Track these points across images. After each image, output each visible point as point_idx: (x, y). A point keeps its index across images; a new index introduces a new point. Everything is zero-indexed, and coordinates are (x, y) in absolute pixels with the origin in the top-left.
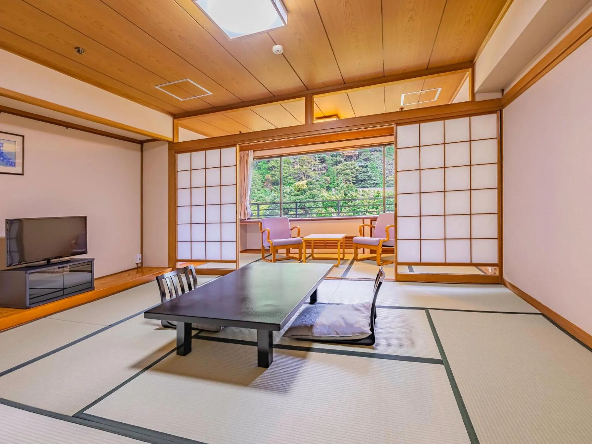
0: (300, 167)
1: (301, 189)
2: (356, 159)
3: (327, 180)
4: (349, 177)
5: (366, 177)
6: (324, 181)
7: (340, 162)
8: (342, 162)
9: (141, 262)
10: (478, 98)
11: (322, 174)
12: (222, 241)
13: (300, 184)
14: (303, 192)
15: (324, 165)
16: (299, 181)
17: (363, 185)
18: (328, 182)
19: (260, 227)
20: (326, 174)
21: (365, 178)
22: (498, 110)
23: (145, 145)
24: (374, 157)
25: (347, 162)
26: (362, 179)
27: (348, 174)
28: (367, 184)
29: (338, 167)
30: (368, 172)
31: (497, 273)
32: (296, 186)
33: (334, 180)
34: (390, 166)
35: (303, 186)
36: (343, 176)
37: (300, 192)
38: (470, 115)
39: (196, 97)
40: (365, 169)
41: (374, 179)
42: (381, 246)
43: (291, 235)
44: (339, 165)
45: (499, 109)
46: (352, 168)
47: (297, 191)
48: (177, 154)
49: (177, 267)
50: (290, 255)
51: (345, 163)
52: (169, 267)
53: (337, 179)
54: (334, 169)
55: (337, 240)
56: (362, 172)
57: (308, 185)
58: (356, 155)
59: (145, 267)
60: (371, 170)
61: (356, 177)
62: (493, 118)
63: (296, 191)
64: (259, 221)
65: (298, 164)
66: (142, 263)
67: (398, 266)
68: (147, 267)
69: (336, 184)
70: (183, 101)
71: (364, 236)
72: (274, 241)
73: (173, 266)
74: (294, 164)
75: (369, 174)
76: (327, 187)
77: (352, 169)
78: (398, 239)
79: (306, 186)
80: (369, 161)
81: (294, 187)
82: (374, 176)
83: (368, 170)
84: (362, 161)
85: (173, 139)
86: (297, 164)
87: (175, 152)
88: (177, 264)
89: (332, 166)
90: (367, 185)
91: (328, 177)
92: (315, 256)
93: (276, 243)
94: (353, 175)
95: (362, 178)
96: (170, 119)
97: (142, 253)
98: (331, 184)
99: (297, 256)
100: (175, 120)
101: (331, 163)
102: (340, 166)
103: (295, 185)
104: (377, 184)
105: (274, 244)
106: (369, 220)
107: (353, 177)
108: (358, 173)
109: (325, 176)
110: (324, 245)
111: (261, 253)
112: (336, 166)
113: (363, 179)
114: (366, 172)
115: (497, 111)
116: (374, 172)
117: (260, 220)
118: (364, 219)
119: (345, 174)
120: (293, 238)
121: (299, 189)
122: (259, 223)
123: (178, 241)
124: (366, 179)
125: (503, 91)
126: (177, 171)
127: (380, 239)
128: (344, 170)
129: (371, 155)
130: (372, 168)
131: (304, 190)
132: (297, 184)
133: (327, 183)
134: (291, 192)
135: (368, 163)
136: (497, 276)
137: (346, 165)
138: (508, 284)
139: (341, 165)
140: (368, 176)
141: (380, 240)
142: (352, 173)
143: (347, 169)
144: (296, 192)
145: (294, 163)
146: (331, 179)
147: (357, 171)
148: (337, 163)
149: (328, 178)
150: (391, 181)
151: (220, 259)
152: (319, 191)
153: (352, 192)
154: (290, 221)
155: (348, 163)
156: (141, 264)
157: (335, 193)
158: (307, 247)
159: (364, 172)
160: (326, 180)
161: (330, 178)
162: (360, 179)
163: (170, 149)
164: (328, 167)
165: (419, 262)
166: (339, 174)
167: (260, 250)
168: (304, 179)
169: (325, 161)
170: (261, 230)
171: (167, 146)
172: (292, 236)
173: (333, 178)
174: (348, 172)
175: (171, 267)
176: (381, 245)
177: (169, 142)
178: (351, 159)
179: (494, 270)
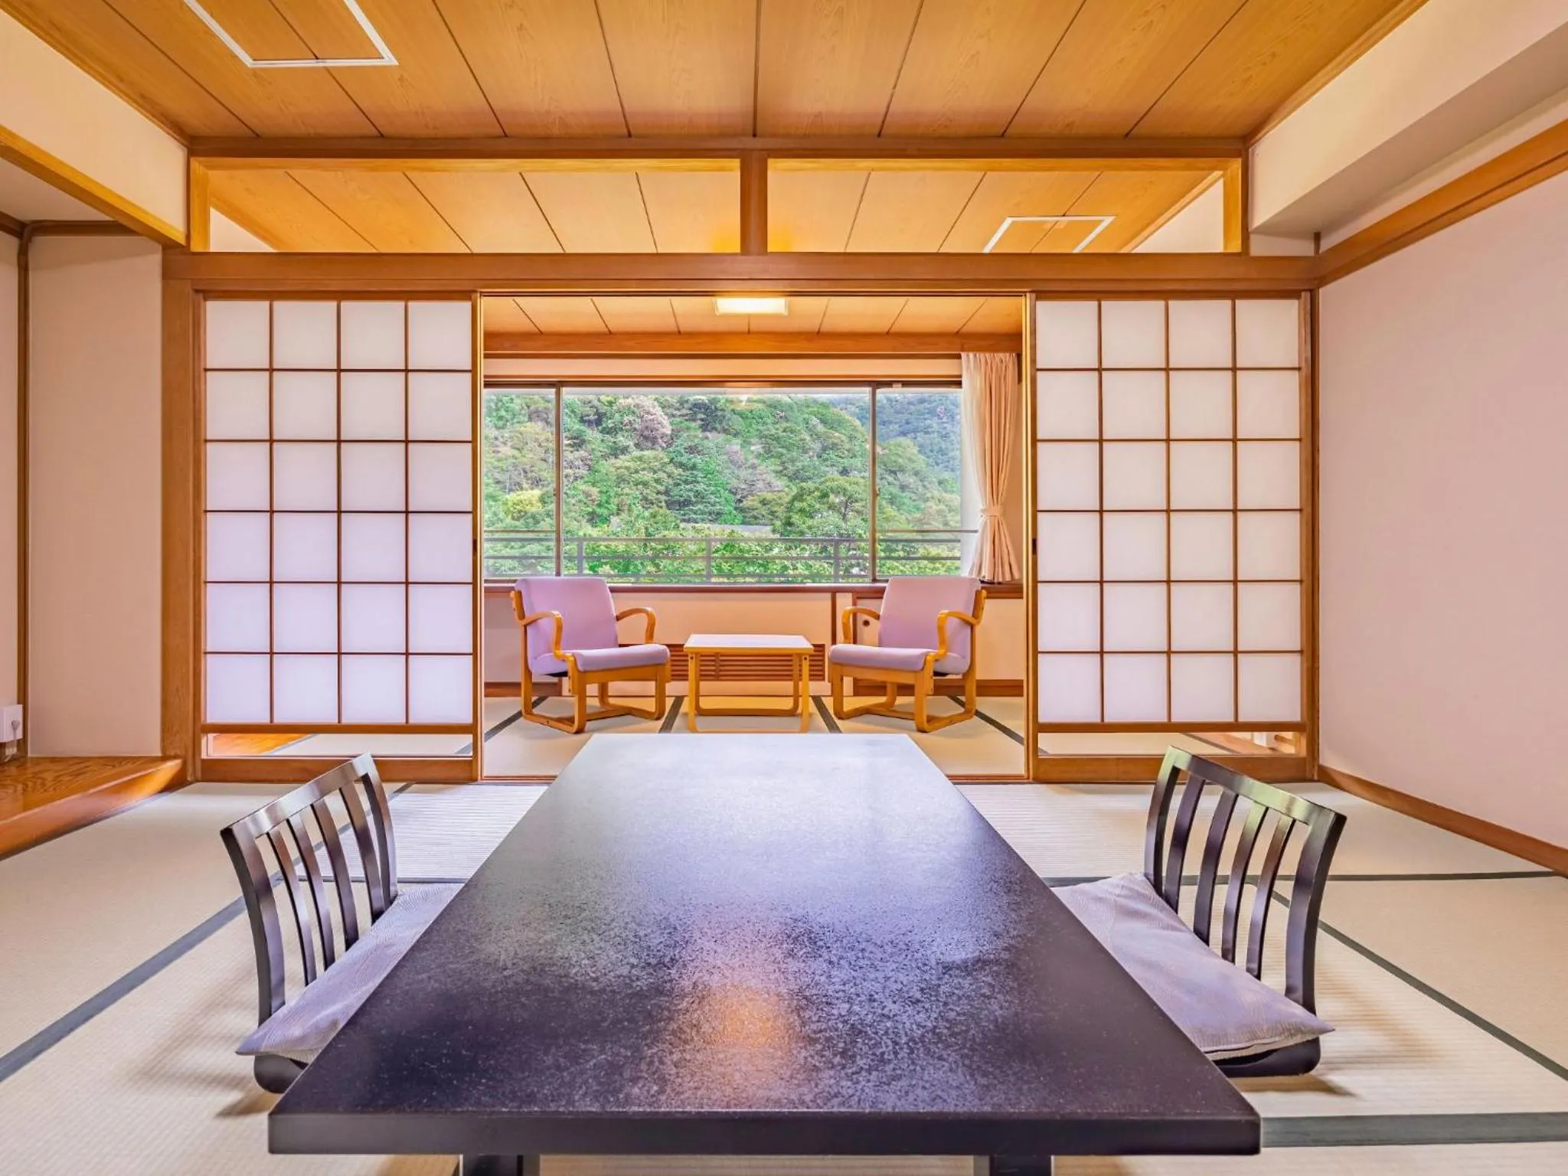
0: (516, 453)
1: (526, 513)
2: (664, 445)
3: (591, 496)
4: (648, 491)
5: (691, 494)
6: (581, 497)
7: (624, 450)
8: (630, 450)
9: (20, 736)
10: (1259, 247)
11: (576, 479)
12: (410, 651)
13: (522, 497)
14: (530, 520)
15: (582, 453)
16: (511, 490)
17: (684, 515)
18: (593, 501)
19: (514, 605)
20: (586, 479)
21: (689, 496)
22: (1305, 290)
23: (42, 245)
24: (711, 444)
25: (642, 450)
26: (682, 499)
27: (645, 484)
28: (695, 513)
29: (619, 463)
30: (698, 482)
31: (1303, 753)
32: (510, 504)
33: (610, 497)
34: (750, 471)
35: (532, 505)
36: (634, 488)
37: (522, 521)
38: (1233, 295)
39: (320, 64)
40: (688, 473)
41: (712, 500)
42: (932, 674)
43: (616, 638)
44: (621, 457)
45: (1306, 288)
46: (655, 468)
47: (513, 518)
48: (206, 299)
49: (204, 756)
50: (612, 701)
51: (637, 453)
52: (165, 758)
53: (617, 495)
54: (608, 466)
55: (790, 655)
56: (680, 480)
57: (545, 503)
58: (667, 436)
59: (38, 761)
60: (705, 477)
61: (667, 493)
62: (1286, 314)
63: (510, 517)
64: (512, 588)
65: (509, 444)
66: (22, 744)
67: (1039, 734)
68: (53, 760)
69: (616, 507)
70: (255, 73)
71: (855, 642)
72: (581, 655)
73: (186, 751)
74: (497, 443)
75: (700, 487)
76: (589, 514)
77: (655, 472)
78: (1039, 650)
79: (540, 504)
80: (698, 452)
81: (505, 508)
82: (711, 494)
83: (696, 476)
84: (683, 451)
85: (188, 237)
86: (505, 443)
87: (197, 291)
88: (204, 741)
89: (605, 457)
90: (694, 516)
91: (594, 485)
92: (706, 703)
93: (588, 660)
94: (661, 488)
95: (681, 496)
96: (173, 153)
97: (23, 698)
98: (600, 505)
99: (650, 705)
100: (195, 163)
101: (601, 449)
102: (623, 461)
103: (507, 500)
104: (718, 514)
105: (583, 665)
106: (850, 595)
107: (658, 493)
108: (671, 481)
109: (585, 482)
110: (713, 668)
111: (519, 695)
112: (613, 460)
113: (685, 500)
114: (692, 482)
115: (1303, 294)
116: (713, 483)
117: (513, 585)
118: (834, 592)
119: (639, 484)
120: (621, 646)
121: (520, 512)
122: (512, 594)
123: (209, 650)
124: (693, 499)
125: (1317, 237)
126: (202, 367)
127: (925, 650)
128: (637, 472)
129: (702, 439)
130: (707, 473)
131: (533, 517)
132: (512, 497)
133: (590, 503)
134: (495, 518)
135: (698, 460)
136: (1304, 759)
137: (640, 459)
138: (1344, 783)
139: (627, 457)
140: (697, 494)
141: (926, 654)
142: (657, 481)
143: (644, 469)
144: (509, 520)
145: (496, 439)
146: (601, 492)
147: (669, 476)
148: (617, 451)
149: (595, 491)
150: (753, 509)
151: (402, 721)
152: (575, 523)
153: (666, 529)
154: (613, 590)
155: (646, 453)
156: (18, 750)
157: (619, 529)
158: (701, 675)
159: (686, 482)
160: (587, 495)
161: (598, 490)
162: (675, 498)
163: (167, 274)
164: (591, 460)
165: (1098, 720)
166: (621, 480)
167: (517, 685)
168: (525, 486)
169: (583, 442)
170: (522, 616)
171: (153, 261)
172: (621, 642)
173: (607, 492)
174: (646, 478)
175: (175, 757)
176: (929, 671)
177: (168, 246)
178: (653, 444)
179: (1274, 741)
